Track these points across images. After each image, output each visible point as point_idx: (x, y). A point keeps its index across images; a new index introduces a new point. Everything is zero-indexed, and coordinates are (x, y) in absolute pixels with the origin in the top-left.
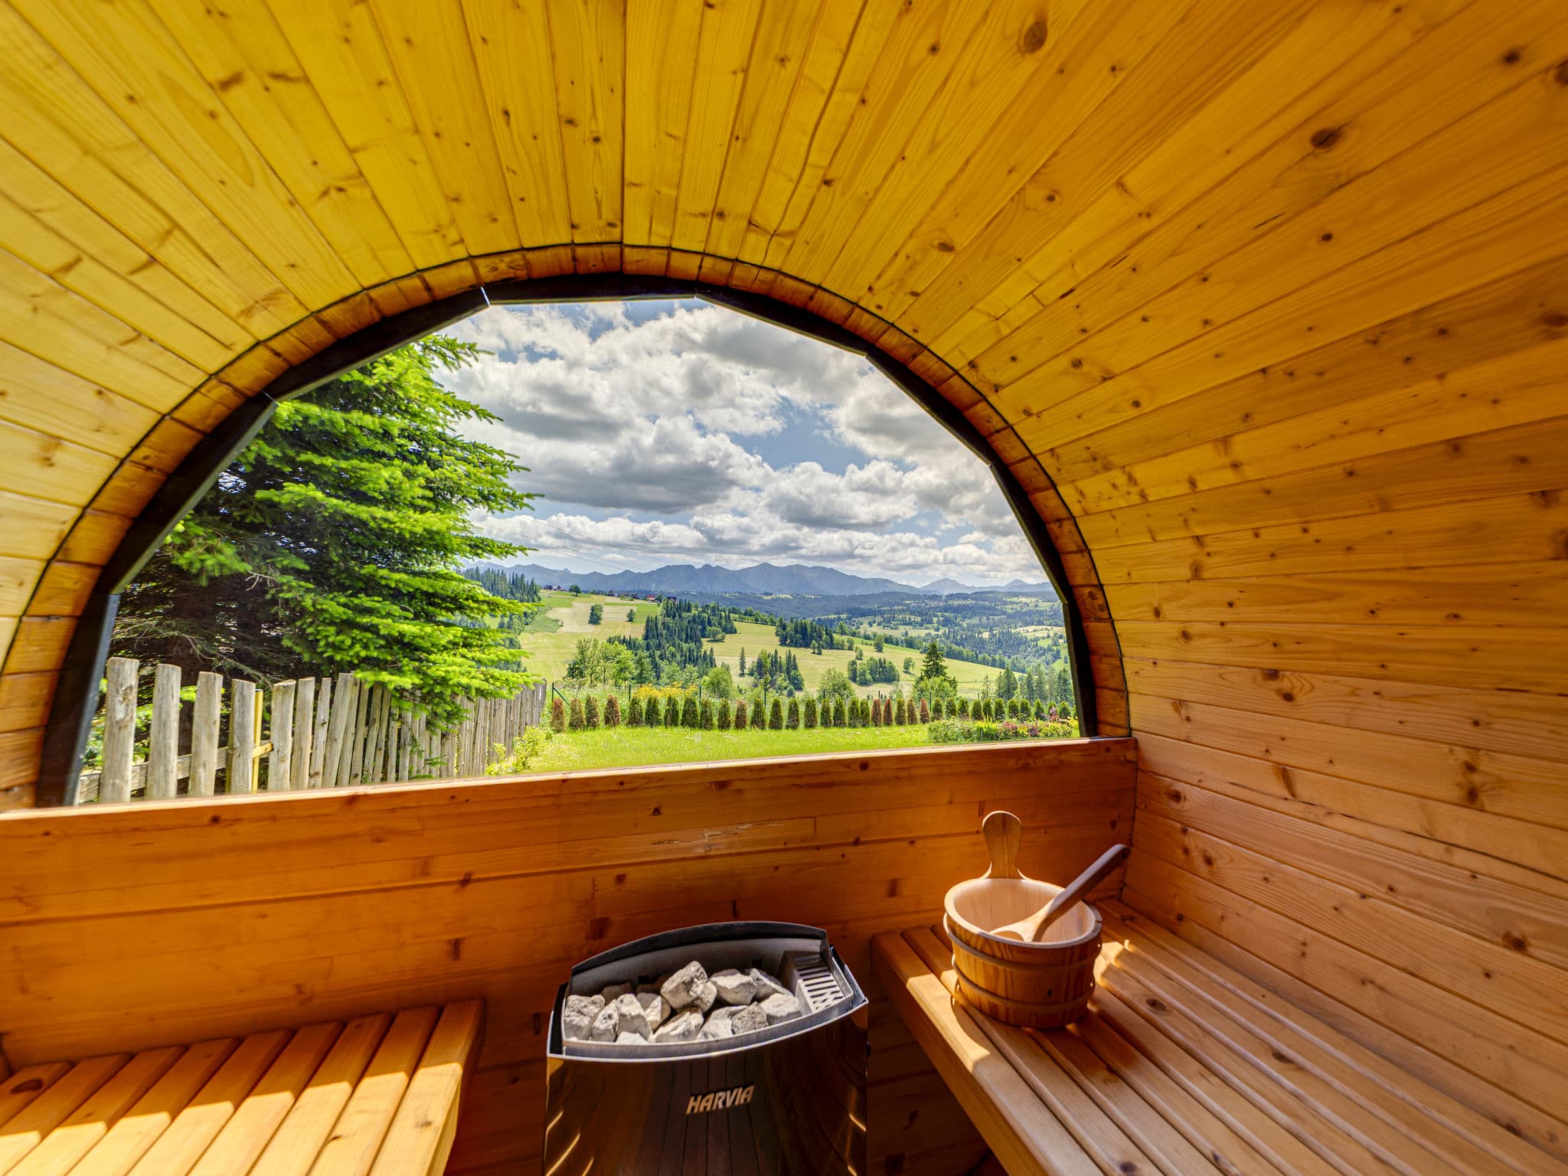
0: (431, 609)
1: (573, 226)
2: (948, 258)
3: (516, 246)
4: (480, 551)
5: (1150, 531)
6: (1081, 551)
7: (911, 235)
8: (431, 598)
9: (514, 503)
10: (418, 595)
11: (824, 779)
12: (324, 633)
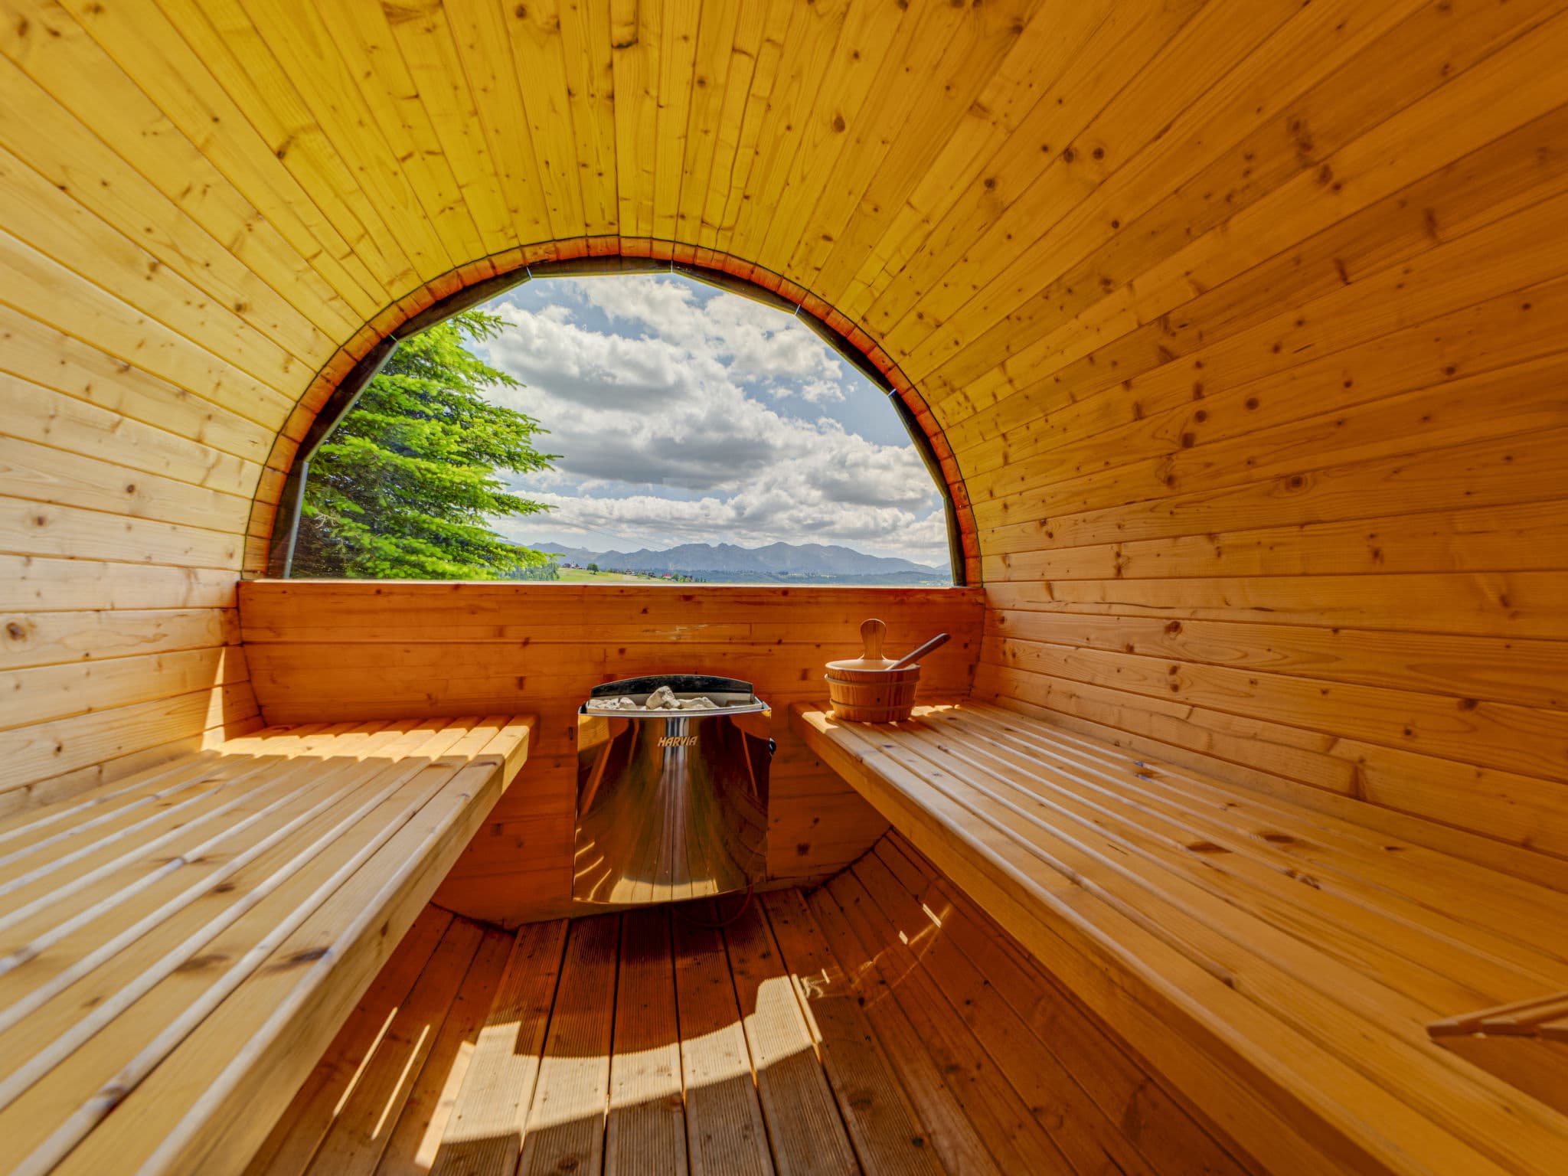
0: (465, 554)
1: (587, 225)
2: (830, 245)
3: (550, 238)
4: (506, 508)
5: (981, 434)
6: (950, 456)
7: (805, 230)
8: (464, 544)
9: (536, 463)
10: (453, 542)
11: (757, 599)
12: (381, 567)
